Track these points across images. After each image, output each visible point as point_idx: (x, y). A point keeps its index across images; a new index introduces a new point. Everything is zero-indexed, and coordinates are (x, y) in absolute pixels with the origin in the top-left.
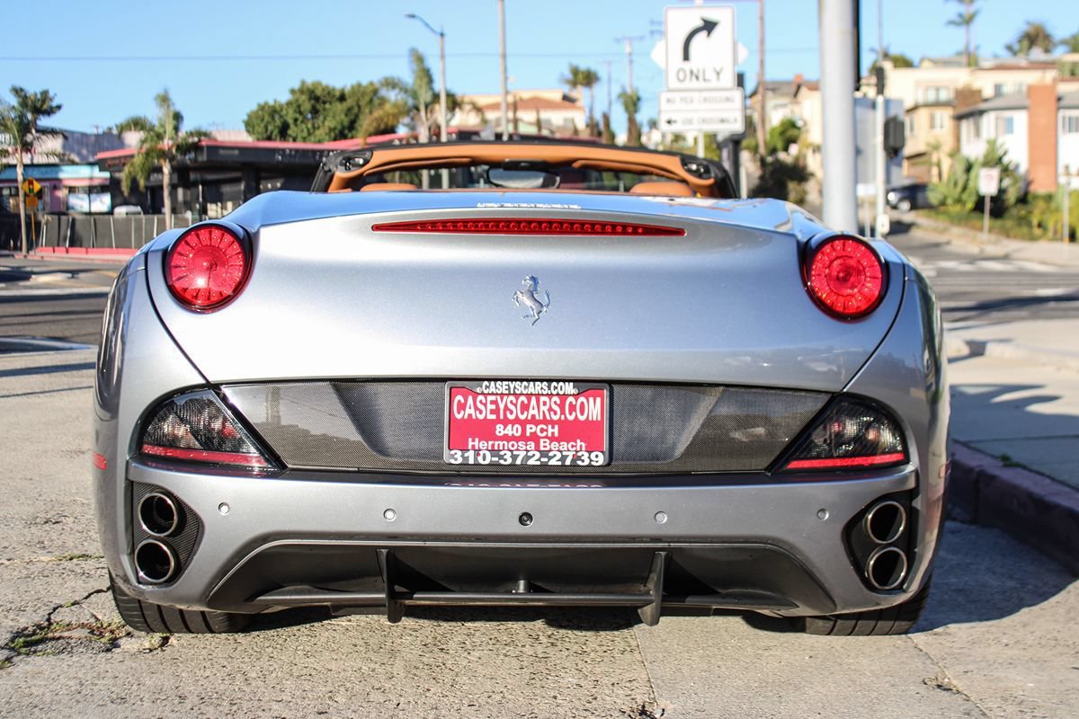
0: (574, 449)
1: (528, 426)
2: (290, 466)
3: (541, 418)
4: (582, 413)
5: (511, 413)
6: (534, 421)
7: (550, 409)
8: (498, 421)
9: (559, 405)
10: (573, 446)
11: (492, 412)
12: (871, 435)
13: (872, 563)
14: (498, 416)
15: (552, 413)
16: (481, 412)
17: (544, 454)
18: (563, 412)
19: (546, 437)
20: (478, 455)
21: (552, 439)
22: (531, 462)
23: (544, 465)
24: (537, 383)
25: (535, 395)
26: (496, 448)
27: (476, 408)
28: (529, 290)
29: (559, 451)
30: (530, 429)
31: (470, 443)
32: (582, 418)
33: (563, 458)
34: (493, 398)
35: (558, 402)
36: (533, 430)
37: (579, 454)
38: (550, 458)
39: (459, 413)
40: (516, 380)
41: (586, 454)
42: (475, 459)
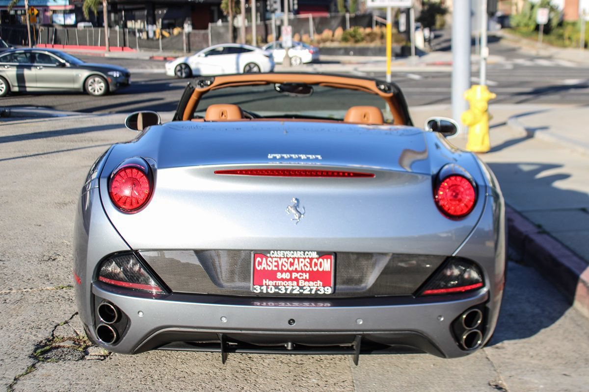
0: (317, 285)
1: (293, 274)
2: (173, 291)
3: (300, 269)
4: (321, 267)
5: (285, 267)
6: (296, 271)
7: (305, 265)
8: (278, 271)
9: (309, 263)
10: (316, 284)
11: (275, 266)
12: (466, 276)
13: (465, 337)
14: (278, 268)
15: (306, 267)
16: (270, 266)
17: (301, 288)
18: (311, 267)
19: (302, 279)
20: (268, 288)
21: (306, 280)
22: (295, 292)
23: (301, 293)
24: (298, 252)
25: (297, 258)
26: (277, 285)
27: (267, 264)
28: (294, 206)
29: (309, 286)
30: (294, 275)
31: (264, 281)
32: (321, 270)
33: (311, 290)
34: (276, 259)
35: (309, 261)
36: (296, 276)
37: (319, 288)
38: (304, 290)
39: (258, 266)
40: (287, 251)
41: (323, 288)
42: (267, 290)
